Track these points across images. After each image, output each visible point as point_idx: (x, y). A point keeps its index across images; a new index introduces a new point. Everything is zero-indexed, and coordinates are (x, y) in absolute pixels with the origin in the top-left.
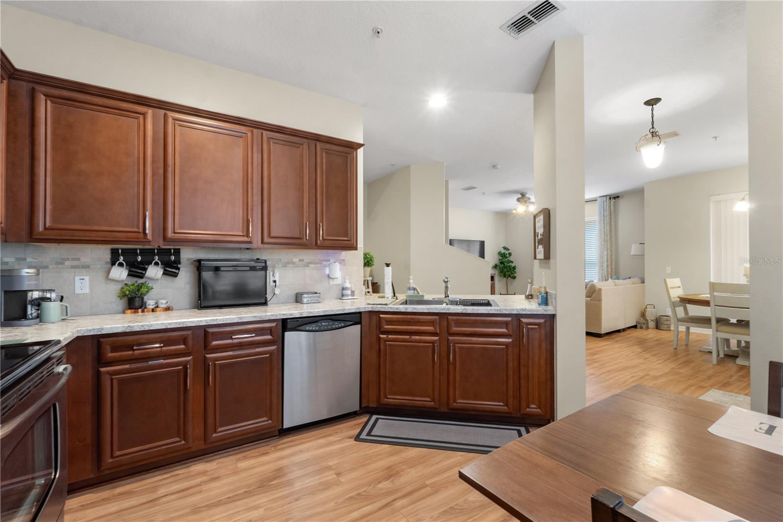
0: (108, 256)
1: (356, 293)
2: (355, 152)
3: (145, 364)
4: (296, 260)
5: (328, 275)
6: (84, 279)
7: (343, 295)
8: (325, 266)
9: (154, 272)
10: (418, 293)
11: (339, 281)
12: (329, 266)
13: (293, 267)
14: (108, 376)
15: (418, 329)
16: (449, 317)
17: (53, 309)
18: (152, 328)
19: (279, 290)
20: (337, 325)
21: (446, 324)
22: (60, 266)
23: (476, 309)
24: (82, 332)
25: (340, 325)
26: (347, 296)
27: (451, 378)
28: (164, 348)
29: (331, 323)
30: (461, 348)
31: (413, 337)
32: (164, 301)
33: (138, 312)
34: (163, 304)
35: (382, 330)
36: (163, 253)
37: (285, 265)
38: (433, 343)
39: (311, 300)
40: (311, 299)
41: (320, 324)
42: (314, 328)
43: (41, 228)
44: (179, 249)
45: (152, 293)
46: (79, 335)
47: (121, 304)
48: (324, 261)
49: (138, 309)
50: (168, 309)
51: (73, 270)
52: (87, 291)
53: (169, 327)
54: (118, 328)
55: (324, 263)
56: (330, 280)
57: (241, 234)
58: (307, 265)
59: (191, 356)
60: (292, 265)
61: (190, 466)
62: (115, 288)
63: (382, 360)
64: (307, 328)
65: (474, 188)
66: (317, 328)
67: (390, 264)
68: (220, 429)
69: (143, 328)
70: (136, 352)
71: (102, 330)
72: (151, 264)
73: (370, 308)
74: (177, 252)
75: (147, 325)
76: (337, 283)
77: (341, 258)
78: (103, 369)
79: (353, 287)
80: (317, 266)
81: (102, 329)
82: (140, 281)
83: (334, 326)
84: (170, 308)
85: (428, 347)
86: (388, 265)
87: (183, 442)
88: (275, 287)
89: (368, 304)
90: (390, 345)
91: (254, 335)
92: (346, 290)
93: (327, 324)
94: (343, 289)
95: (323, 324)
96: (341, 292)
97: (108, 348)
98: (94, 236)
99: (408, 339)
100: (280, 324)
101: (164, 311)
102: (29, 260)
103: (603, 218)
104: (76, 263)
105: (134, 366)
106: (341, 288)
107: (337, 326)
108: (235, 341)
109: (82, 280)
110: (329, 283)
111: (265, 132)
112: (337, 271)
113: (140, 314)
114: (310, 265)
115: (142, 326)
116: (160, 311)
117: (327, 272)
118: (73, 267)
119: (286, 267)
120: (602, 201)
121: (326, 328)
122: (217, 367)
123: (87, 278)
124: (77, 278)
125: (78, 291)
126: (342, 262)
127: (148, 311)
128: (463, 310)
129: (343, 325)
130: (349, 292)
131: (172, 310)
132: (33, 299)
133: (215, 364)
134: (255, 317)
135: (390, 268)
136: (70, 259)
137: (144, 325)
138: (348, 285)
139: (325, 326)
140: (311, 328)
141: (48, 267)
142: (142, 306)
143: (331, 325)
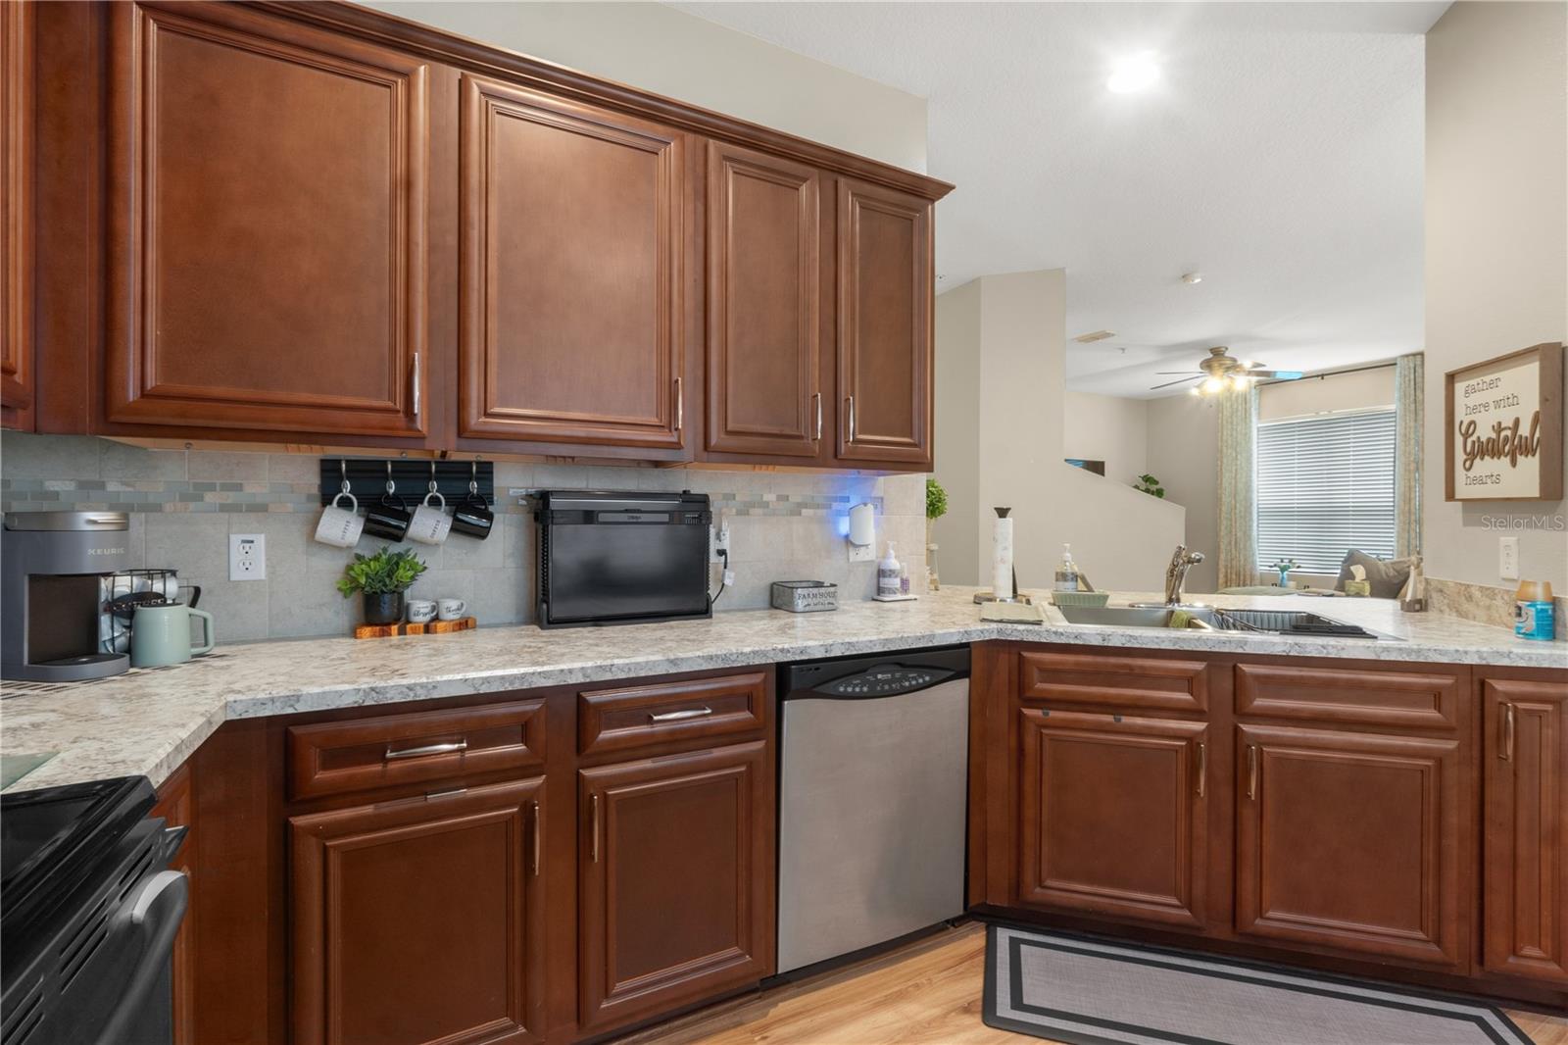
0: (312, 480)
1: (912, 585)
2: (930, 207)
3: (416, 802)
4: (770, 497)
5: (847, 537)
6: (252, 542)
7: (880, 590)
8: (840, 513)
9: (429, 524)
10: (1090, 589)
11: (869, 555)
12: (850, 512)
13: (765, 515)
14: (313, 841)
15: (1142, 698)
16: (1240, 665)
17: (167, 627)
18: (436, 695)
19: (732, 575)
20: (914, 678)
21: (1228, 685)
22: (192, 506)
23: (1333, 647)
24: (239, 708)
25: (921, 681)
26: (893, 592)
27: (1248, 846)
28: (469, 754)
29: (898, 675)
30: (1279, 760)
31: (1126, 720)
32: (453, 604)
33: (390, 635)
34: (451, 610)
35: (1029, 694)
36: (452, 472)
37: (743, 512)
38: (1191, 739)
39: (815, 605)
40: (815, 601)
41: (871, 678)
42: (857, 689)
43: (132, 394)
44: (491, 463)
45: (423, 582)
46: (228, 719)
47: (344, 611)
48: (836, 499)
49: (389, 624)
50: (464, 625)
51: (226, 516)
52: (260, 572)
53: (484, 689)
54: (341, 694)
55: (836, 506)
56: (851, 549)
57: (654, 421)
58: (796, 510)
59: (540, 775)
60: (760, 511)
62: (329, 569)
63: (1029, 780)
64: (842, 689)
65: (1107, 335)
66: (865, 689)
67: (1008, 509)
68: (619, 987)
69: (412, 694)
70: (392, 766)
71: (298, 701)
72: (422, 503)
73: (991, 632)
74: (486, 471)
75: (422, 686)
76: (867, 558)
77: (878, 492)
78: (300, 821)
79: (906, 570)
80: (822, 512)
81: (298, 698)
82: (395, 548)
83: (907, 684)
84: (469, 622)
85: (1176, 750)
86: (1002, 513)
87: (522, 1030)
88: (725, 567)
89: (984, 620)
90: (1053, 739)
91: (709, 711)
92: (890, 576)
93: (890, 676)
94: (881, 573)
95: (879, 676)
96: (875, 581)
97: (314, 756)
98: (276, 420)
99: (1109, 724)
100: (773, 676)
101: (454, 631)
102: (112, 487)
103: (1413, 406)
104: (231, 497)
105: (387, 807)
106: (876, 572)
107: (914, 683)
108: (658, 728)
109: (247, 545)
110: (848, 559)
111: (711, 141)
112: (869, 528)
113: (395, 638)
114: (804, 511)
115: (410, 688)
116: (445, 631)
117: (844, 527)
118: (224, 508)
119: (747, 513)
120: (1412, 365)
121: (887, 687)
122: (612, 805)
123: (260, 540)
124: (236, 539)
125: (237, 575)
126: (880, 503)
127: (415, 631)
128: (1291, 646)
129: (927, 678)
130: (896, 582)
131: (474, 627)
132: (116, 596)
133: (606, 795)
134: (711, 658)
135: (1009, 520)
136: (218, 488)
137: (415, 684)
138: (893, 563)
139: (885, 682)
140: (850, 689)
141: (157, 508)
142: (400, 618)
143: (900, 680)
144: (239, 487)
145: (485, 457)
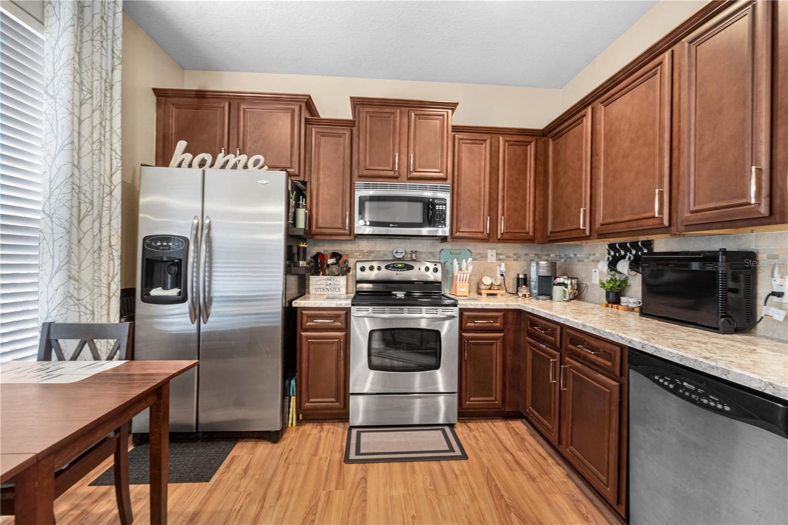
3: (539, 345)
6: (596, 272)
9: (623, 266)
20: (714, 401)
22: (588, 260)
25: (720, 406)
28: (546, 336)
29: (700, 391)
41: (678, 382)
42: (666, 383)
44: (651, 240)
46: (520, 308)
49: (615, 304)
59: (559, 352)
61: (559, 465)
66: (671, 386)
70: (536, 332)
74: (649, 244)
83: (705, 401)
93: (693, 388)
95: (685, 384)
97: (528, 322)
101: (627, 310)
102: (578, 255)
104: (593, 258)
105: (536, 343)
107: (712, 404)
108: (582, 352)
118: (592, 261)
121: (687, 394)
123: (598, 271)
124: (593, 271)
129: (727, 408)
134: (594, 329)
136: (591, 255)
139: (687, 390)
140: (661, 381)
141: (582, 261)
142: (618, 302)
143: (701, 395)
144: (594, 255)
145: (650, 237)
